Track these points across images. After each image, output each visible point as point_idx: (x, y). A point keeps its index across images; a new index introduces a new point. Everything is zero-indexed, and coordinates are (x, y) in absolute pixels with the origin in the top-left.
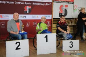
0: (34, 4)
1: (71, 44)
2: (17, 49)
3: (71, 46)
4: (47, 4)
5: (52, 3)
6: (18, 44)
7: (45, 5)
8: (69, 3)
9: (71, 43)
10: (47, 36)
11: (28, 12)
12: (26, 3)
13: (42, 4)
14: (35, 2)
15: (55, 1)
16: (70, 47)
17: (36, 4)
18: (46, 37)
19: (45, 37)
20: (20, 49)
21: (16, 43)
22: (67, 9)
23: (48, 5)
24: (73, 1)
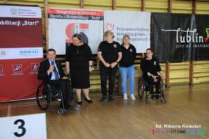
1: (21, 127)
4: (26, 23)
5: (40, 20)
7: (23, 25)
8: (90, 19)
13: (13, 23)
15: (51, 15)
16: (16, 134)
23: (32, 23)
24: (102, 13)
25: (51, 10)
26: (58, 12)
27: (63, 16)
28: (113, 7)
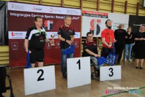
0: (57, 17)
1: (111, 72)
2: (39, 79)
3: (111, 74)
4: (74, 18)
5: (80, 16)
6: (41, 72)
8: (102, 17)
9: (111, 70)
10: (79, 60)
11: (49, 29)
12: (46, 17)
14: (58, 15)
15: (84, 14)
16: (109, 75)
17: (59, 17)
18: (79, 62)
19: (77, 63)
20: (43, 79)
21: (38, 72)
22: (99, 25)
23: (76, 19)
24: (107, 14)
25: (85, 11)
26: (87, 13)
27: (90, 15)
28: (112, 11)
